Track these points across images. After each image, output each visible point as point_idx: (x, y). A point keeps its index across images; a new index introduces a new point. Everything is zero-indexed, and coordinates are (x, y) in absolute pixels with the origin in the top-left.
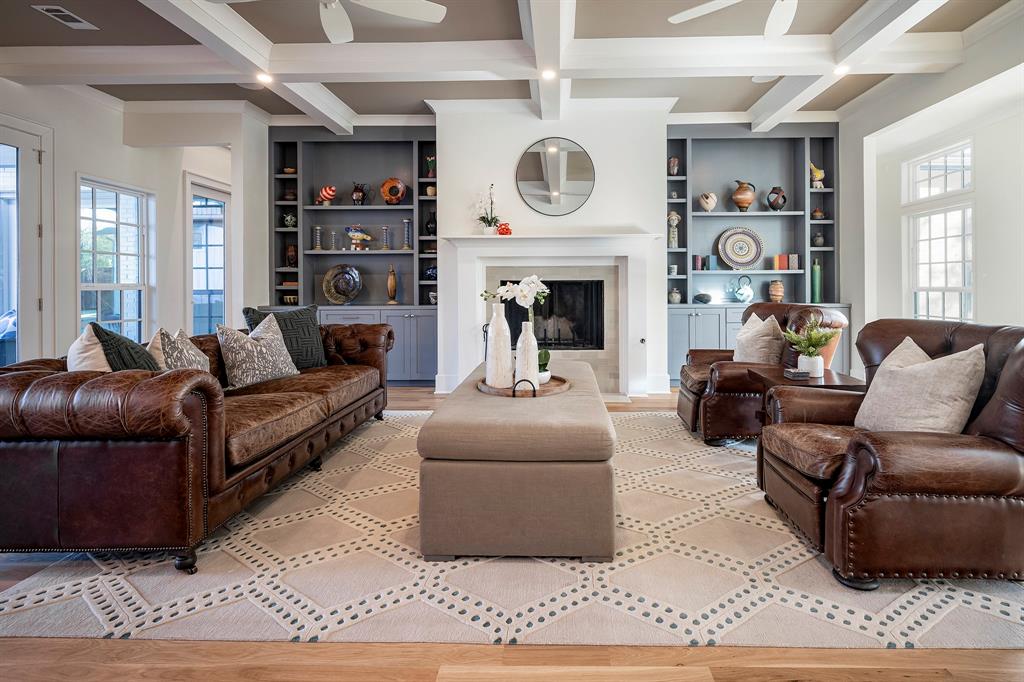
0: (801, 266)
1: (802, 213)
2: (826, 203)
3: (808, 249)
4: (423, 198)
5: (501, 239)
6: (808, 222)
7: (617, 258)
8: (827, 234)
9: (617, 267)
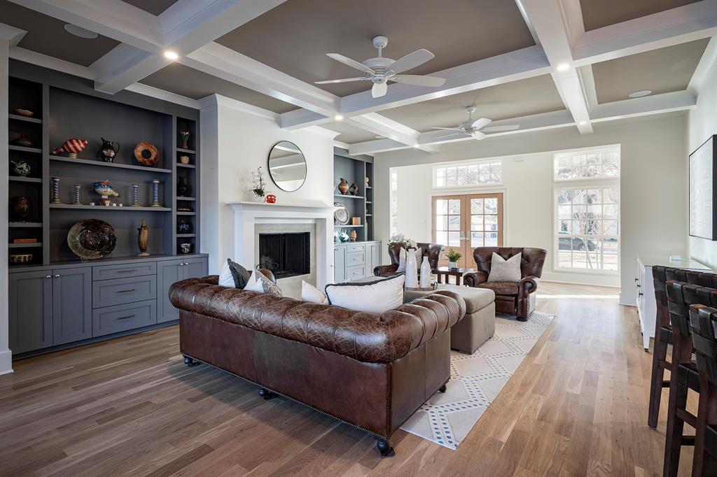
0: (362, 223)
1: (362, 197)
2: (369, 192)
3: (366, 215)
4: (180, 165)
5: (270, 206)
6: (366, 202)
7: (317, 219)
8: (370, 207)
9: (315, 224)
